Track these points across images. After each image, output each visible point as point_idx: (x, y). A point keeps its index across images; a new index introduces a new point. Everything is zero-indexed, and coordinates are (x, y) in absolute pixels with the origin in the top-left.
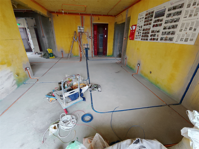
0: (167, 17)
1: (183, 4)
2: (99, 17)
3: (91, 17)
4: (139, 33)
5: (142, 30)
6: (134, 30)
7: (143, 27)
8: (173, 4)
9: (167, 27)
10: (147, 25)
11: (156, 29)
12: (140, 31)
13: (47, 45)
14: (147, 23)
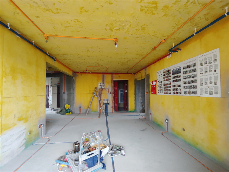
0: (184, 73)
1: (195, 63)
2: (119, 75)
3: (112, 75)
4: (160, 88)
5: (163, 85)
6: (154, 85)
7: (164, 83)
8: (186, 64)
9: (187, 82)
10: (167, 80)
11: (177, 84)
12: (161, 86)
13: (66, 100)
14: (167, 79)
